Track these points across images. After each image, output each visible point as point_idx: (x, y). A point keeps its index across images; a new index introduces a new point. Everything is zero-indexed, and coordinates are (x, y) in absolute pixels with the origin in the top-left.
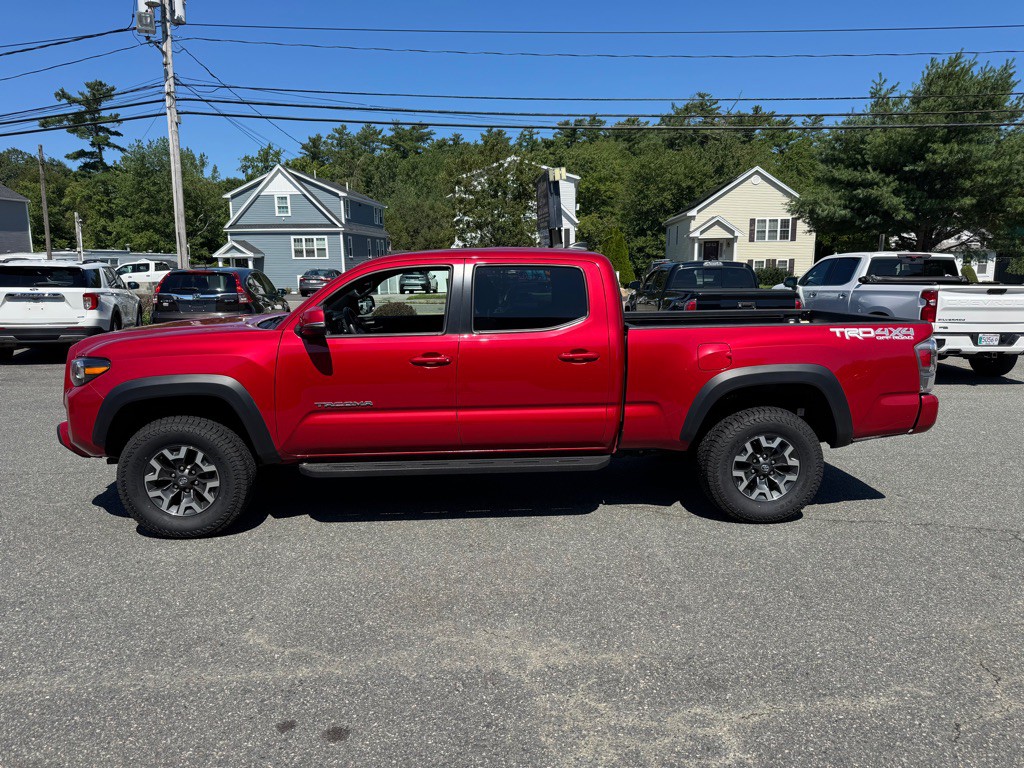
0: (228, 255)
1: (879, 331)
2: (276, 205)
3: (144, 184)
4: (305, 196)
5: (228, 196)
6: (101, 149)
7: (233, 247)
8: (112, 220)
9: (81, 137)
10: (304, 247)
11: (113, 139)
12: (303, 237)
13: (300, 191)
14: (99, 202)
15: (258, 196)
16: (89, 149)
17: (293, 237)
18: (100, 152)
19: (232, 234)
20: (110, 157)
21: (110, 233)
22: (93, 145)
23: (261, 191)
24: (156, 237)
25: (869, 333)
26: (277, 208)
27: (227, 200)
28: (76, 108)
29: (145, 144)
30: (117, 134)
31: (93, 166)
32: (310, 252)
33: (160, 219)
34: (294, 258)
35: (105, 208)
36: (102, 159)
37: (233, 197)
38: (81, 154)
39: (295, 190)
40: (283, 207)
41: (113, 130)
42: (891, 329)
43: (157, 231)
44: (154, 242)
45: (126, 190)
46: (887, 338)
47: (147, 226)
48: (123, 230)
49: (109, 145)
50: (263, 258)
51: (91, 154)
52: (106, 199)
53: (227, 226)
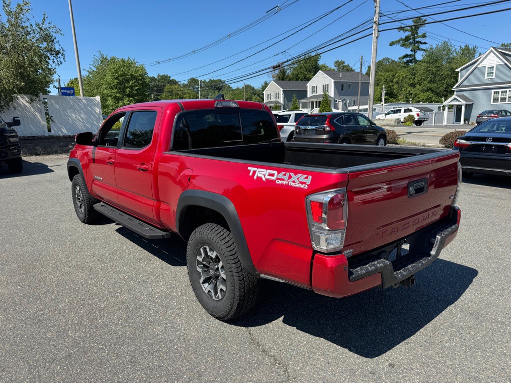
0: (451, 103)
1: (281, 176)
2: (486, 72)
3: (430, 68)
4: (506, 64)
5: (459, 70)
6: (415, 53)
7: (455, 99)
8: (414, 87)
9: (406, 48)
10: (500, 96)
11: (422, 46)
12: (500, 91)
13: (503, 62)
14: (410, 79)
15: (476, 68)
16: (410, 53)
17: (493, 91)
18: (415, 54)
19: (457, 91)
20: (419, 56)
21: (411, 94)
22: (412, 51)
23: (478, 65)
24: (431, 95)
25: (273, 175)
26: (486, 74)
27: (458, 72)
28: (408, 34)
29: (435, 46)
30: (425, 43)
31: (411, 61)
32: (503, 99)
33: (435, 85)
34: (492, 103)
35: (412, 82)
36: (415, 57)
37: (462, 70)
38: (406, 56)
39: (500, 61)
40: (490, 73)
41: (423, 41)
42: (292, 174)
43: (432, 91)
44: (430, 98)
45: (421, 72)
46: (285, 183)
47: (429, 89)
48: (418, 92)
49: (419, 49)
50: (473, 104)
51: (410, 56)
52: (413, 77)
53: (455, 87)
